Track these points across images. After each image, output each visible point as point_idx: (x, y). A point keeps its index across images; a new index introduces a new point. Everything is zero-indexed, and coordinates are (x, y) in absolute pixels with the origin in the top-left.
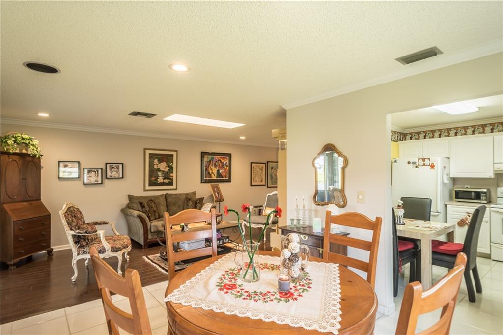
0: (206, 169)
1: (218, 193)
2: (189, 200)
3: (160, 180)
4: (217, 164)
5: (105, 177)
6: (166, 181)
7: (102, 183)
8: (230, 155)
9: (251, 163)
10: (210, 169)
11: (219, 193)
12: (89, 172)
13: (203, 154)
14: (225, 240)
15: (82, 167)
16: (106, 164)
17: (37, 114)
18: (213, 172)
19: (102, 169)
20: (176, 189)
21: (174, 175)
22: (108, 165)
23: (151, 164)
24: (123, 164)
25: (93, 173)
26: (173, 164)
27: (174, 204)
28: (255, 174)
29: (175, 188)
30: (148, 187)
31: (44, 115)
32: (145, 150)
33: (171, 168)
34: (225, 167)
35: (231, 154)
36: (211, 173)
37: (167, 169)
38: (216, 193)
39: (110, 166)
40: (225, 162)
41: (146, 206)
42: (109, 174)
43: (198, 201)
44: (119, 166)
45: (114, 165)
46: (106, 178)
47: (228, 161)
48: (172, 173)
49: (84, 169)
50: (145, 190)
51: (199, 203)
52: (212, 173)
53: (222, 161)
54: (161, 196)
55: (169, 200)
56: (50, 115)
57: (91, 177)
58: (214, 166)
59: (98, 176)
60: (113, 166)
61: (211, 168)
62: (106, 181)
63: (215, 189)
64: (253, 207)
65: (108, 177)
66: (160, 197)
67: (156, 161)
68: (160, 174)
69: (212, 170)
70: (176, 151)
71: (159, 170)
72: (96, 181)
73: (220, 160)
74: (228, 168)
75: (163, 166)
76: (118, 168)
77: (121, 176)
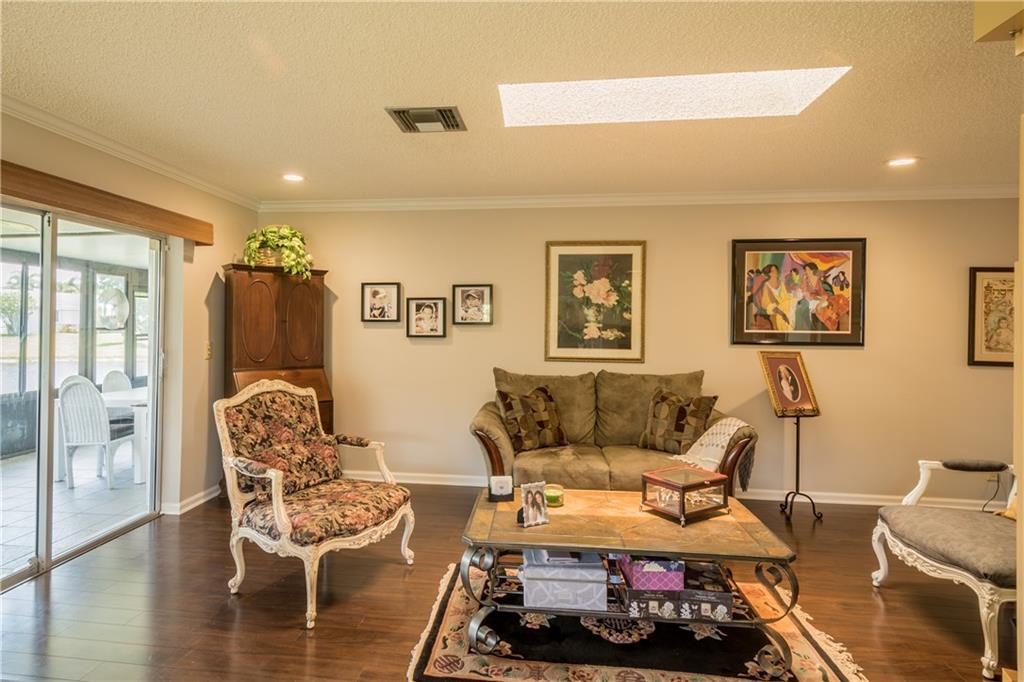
0: (751, 299)
1: (793, 383)
2: (664, 399)
3: (592, 331)
4: (796, 278)
5: (450, 320)
6: (610, 335)
7: (444, 336)
8: (858, 246)
9: (973, 271)
10: (765, 298)
11: (799, 383)
12: (419, 308)
13: (739, 248)
14: (705, 607)
15: (406, 294)
16: (454, 287)
17: (280, 176)
18: (781, 308)
19: (444, 300)
20: (640, 361)
21: (635, 317)
22: (459, 291)
23: (566, 286)
24: (491, 286)
25: (427, 310)
26: (630, 285)
27: (619, 408)
28: (993, 318)
29: (637, 355)
30: (555, 351)
31: (293, 178)
32: (549, 245)
33: (625, 297)
34: (836, 290)
35: (863, 241)
36: (770, 311)
37: (614, 298)
38: (785, 384)
39: (463, 292)
40: (834, 273)
41: (517, 405)
42: (460, 313)
43: (692, 407)
44: (482, 293)
45: (472, 291)
46: (454, 323)
47: (848, 268)
48: (629, 310)
49: (408, 300)
50: (548, 359)
51: (694, 414)
52: (776, 310)
53: (822, 267)
54: (582, 378)
55: (605, 392)
56: (306, 178)
57: (420, 319)
58: (783, 286)
59: (436, 317)
60: (470, 291)
61: (771, 293)
62: (454, 331)
63: (782, 368)
64: (937, 464)
65: (458, 319)
66: (578, 382)
67: (579, 276)
68: (590, 313)
69: (774, 300)
70: (643, 244)
71: (587, 301)
72: (432, 330)
73: (813, 267)
74: (848, 293)
75: (600, 291)
76: (481, 297)
77: (486, 319)
